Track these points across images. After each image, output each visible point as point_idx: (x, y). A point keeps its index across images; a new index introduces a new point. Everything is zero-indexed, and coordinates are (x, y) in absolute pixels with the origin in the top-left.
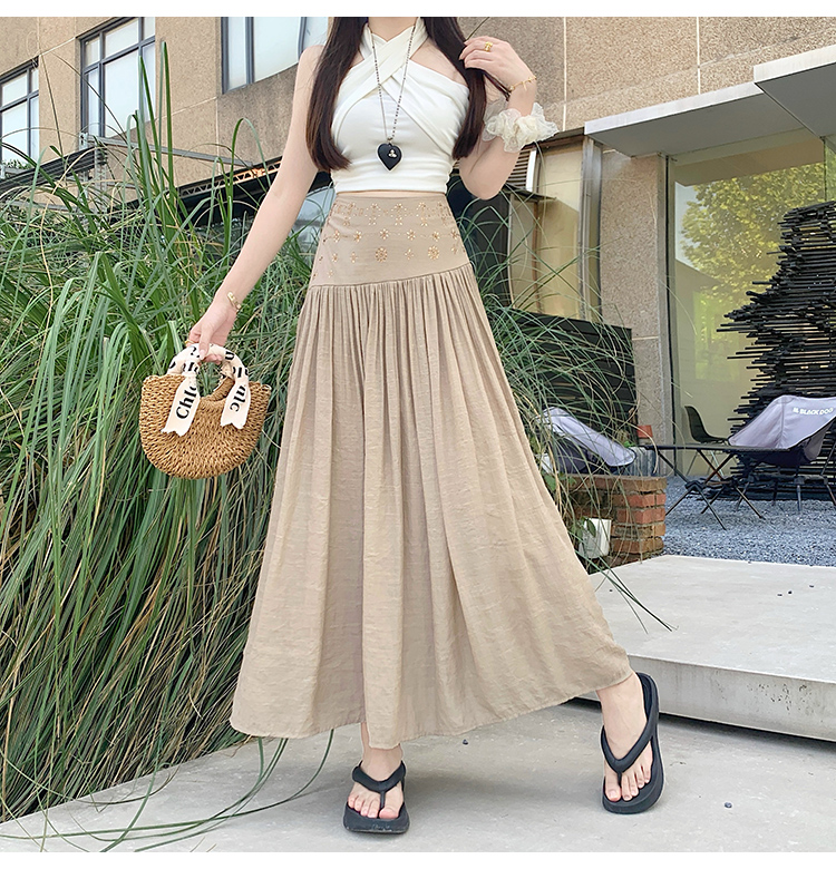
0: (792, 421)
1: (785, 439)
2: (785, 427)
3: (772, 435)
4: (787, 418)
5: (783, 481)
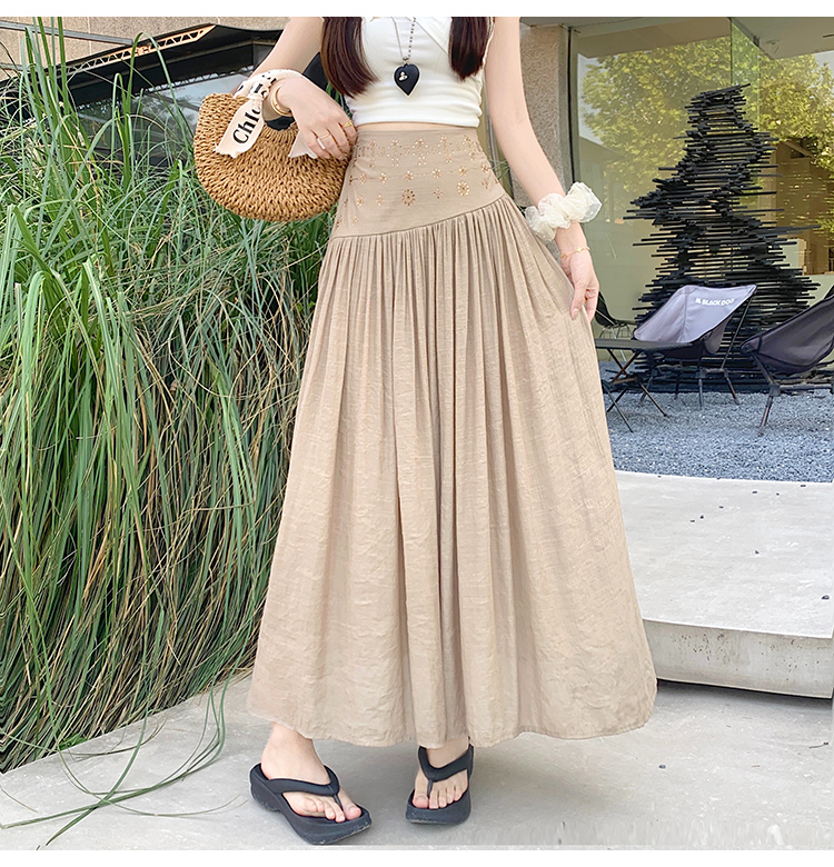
0: (694, 312)
2: (688, 318)
3: (674, 327)
4: (689, 309)
5: (685, 372)
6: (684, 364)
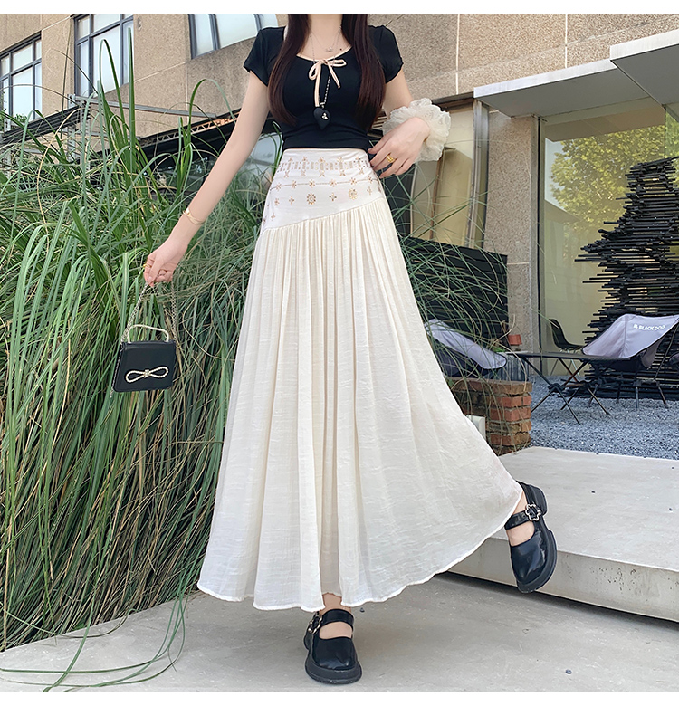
0: (633, 335)
1: (627, 350)
2: (627, 339)
3: (617, 346)
4: (629, 332)
5: (625, 383)
6: (625, 376)
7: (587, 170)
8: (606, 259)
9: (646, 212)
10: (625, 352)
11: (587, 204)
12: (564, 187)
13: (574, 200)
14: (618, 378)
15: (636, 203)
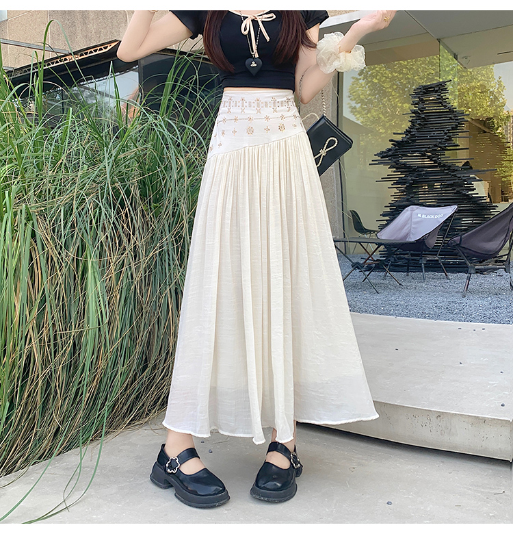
0: (417, 223)
1: (413, 234)
2: (413, 226)
3: (404, 231)
4: (413, 220)
5: (413, 260)
6: (412, 255)
7: (379, 91)
8: (395, 162)
9: (426, 124)
10: (411, 236)
11: (379, 118)
12: (359, 105)
13: (369, 115)
14: (406, 256)
15: (419, 117)
